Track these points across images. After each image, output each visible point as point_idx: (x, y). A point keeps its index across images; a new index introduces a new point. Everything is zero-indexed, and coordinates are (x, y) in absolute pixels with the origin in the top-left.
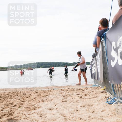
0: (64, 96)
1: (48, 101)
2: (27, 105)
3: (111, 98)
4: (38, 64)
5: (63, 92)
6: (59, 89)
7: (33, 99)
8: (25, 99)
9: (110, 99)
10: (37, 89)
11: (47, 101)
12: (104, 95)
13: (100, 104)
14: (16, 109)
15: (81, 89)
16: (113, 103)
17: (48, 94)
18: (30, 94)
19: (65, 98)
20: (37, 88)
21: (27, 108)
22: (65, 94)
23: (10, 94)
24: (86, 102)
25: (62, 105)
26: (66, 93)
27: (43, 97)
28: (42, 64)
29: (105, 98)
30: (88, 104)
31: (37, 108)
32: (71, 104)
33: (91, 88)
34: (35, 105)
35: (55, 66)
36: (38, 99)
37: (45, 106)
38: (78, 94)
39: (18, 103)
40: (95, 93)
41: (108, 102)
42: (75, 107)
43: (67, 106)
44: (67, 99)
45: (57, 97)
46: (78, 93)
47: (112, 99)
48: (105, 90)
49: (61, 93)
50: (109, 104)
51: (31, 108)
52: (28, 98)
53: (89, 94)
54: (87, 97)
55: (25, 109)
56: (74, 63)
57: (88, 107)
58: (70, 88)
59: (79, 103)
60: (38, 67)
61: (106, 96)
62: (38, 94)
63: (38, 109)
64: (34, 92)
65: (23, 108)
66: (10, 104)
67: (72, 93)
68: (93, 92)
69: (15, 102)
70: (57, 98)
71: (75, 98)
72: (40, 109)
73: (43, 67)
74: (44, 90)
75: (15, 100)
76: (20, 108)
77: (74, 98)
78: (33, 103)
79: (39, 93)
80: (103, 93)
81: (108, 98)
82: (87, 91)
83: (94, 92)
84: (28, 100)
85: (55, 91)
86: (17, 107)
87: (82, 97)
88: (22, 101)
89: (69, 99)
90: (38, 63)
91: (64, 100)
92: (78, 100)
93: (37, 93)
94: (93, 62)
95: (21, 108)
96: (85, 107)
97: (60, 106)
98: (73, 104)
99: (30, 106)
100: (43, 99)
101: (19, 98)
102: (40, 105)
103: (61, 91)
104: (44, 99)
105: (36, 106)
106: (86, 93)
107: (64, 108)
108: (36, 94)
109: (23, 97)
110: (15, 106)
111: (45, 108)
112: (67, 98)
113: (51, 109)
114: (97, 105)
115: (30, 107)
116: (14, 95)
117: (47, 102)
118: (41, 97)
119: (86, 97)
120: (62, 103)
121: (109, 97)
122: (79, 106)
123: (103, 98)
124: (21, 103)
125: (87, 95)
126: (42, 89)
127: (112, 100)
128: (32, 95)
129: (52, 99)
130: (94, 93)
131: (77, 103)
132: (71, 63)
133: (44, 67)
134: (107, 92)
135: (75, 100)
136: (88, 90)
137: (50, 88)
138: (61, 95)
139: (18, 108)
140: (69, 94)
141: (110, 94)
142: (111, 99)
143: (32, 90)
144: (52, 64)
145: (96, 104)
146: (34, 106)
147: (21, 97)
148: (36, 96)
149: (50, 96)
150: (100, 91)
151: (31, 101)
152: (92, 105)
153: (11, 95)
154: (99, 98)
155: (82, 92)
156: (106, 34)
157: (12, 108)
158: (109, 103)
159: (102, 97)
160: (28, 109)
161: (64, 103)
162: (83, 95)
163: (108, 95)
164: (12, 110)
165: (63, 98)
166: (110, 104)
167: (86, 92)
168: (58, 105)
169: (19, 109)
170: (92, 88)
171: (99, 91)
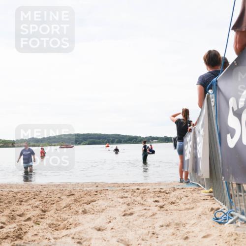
0: (129, 204)
1: (96, 213)
2: (52, 218)
3: (224, 211)
4: (77, 137)
5: (126, 195)
6: (119, 188)
7: (65, 207)
8: (48, 206)
9: (221, 213)
10: (73, 188)
11: (93, 212)
12: (210, 204)
13: (201, 223)
14: (30, 226)
15: (162, 191)
16: (227, 221)
17: (95, 199)
18: (60, 198)
19: (129, 207)
20: (73, 185)
21: (53, 224)
22: (130, 199)
23: (19, 196)
24: (172, 217)
25: (122, 222)
26: (132, 197)
27: (85, 203)
28: (85, 137)
29: (210, 210)
30: (176, 222)
31: (73, 225)
32: (141, 219)
33: (182, 189)
34: (68, 220)
35: (112, 142)
36: (75, 208)
37: (88, 222)
38: (156, 201)
39: (34, 215)
40: (190, 200)
41: (217, 219)
42: (150, 227)
43: (133, 224)
44: (134, 210)
45: (114, 205)
46: (157, 199)
47: (225, 214)
48: (212, 194)
49: (122, 198)
50: (218, 224)
51: (59, 225)
52: (54, 205)
53: (178, 201)
54: (175, 208)
55: (48, 226)
56: (151, 136)
57: (176, 227)
58: (141, 188)
59: (157, 218)
60: (78, 143)
61: (214, 208)
62: (75, 197)
63: (74, 227)
64: (67, 193)
65: (45, 224)
66: (17, 215)
67: (145, 198)
68: (187, 197)
69: (29, 213)
70: (114, 207)
71: (151, 208)
72: (78, 229)
73: (87, 142)
74: (88, 189)
75: (29, 207)
76: (39, 224)
77: (148, 208)
78: (64, 216)
79: (77, 195)
80: (206, 200)
81: (216, 210)
82: (174, 195)
83: (190, 197)
84: (54, 210)
85: (110, 193)
86: (32, 221)
87: (164, 207)
88: (43, 211)
89: (137, 209)
90: (78, 134)
91: (127, 212)
92: (156, 213)
93: (73, 195)
94: (189, 136)
95: (41, 224)
96: (170, 227)
97: (120, 224)
98: (145, 221)
99: (58, 221)
100: (85, 207)
101: (37, 203)
102: (79, 220)
103: (121, 194)
104: (87, 209)
105: (71, 223)
106: (173, 200)
107: (127, 228)
108: (72, 198)
109: (46, 202)
110: (29, 219)
111: (89, 227)
112: (134, 208)
113: (101, 228)
114: (194, 224)
115: (59, 223)
116: (27, 198)
117: (93, 215)
118: (81, 203)
119: (172, 207)
120: (124, 217)
121: (219, 209)
122: (157, 225)
123: (207, 210)
124: (41, 215)
125: (173, 203)
126: (84, 188)
127: (225, 216)
128: (63, 199)
129: (104, 208)
130: (188, 200)
131: (154, 218)
132: (143, 138)
133: (89, 144)
134: (214, 198)
135: (150, 213)
136: (177, 193)
137: (99, 186)
138: (121, 200)
139: (33, 224)
140: (139, 199)
141: (221, 203)
142: (223, 214)
143: (64, 189)
144: (105, 138)
145: (193, 222)
146: (66, 222)
147: (41, 202)
148: (72, 202)
149: (100, 202)
150: (200, 197)
151: (61, 210)
152: (184, 225)
153: (21, 197)
154: (199, 210)
155: (165, 197)
156: (217, 81)
157: (21, 225)
158: (219, 221)
159: (205, 208)
160: (55, 227)
161: (127, 217)
162: (165, 202)
163: (218, 204)
164: (22, 227)
165: (125, 207)
166: (220, 223)
167: (172, 198)
168: (114, 221)
169: (36, 227)
170: (185, 190)
171: (198, 195)
